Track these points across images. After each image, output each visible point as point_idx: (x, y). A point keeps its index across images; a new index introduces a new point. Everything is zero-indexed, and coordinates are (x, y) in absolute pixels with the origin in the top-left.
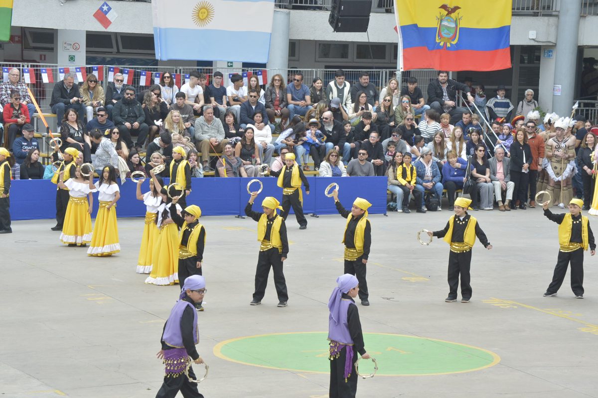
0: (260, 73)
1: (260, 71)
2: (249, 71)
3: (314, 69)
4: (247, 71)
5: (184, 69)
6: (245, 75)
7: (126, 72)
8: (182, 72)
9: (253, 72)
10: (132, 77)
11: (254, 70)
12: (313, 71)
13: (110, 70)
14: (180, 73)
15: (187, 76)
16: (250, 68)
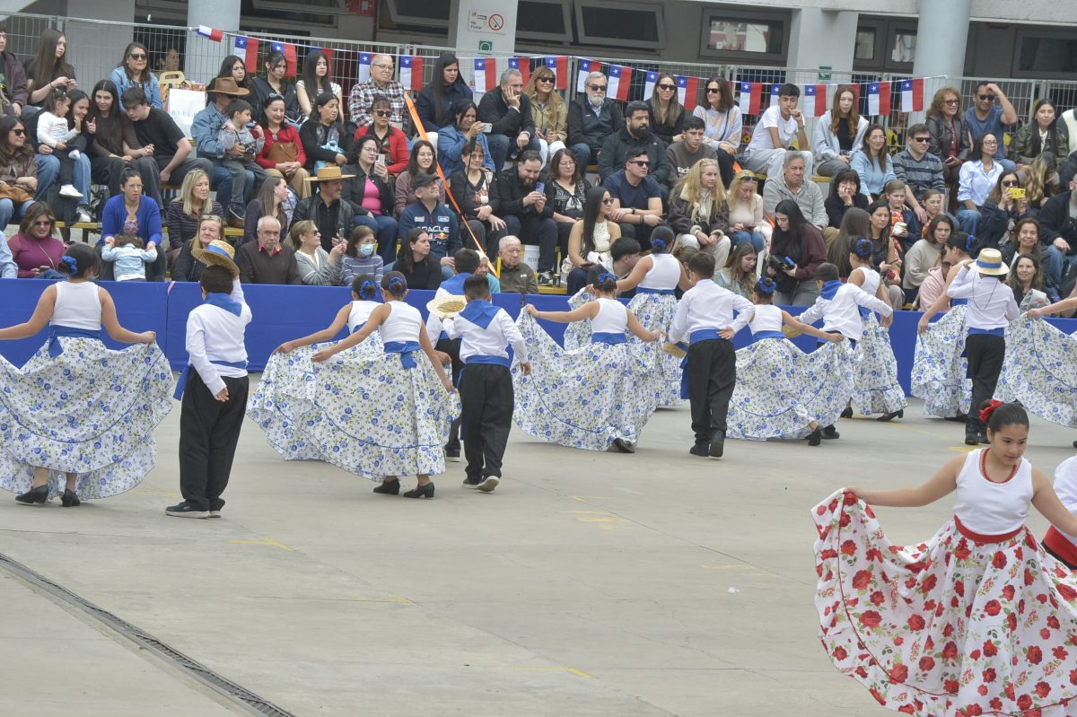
0: (907, 85)
1: (908, 82)
2: (885, 81)
3: (1033, 81)
4: (880, 79)
5: (739, 70)
6: (874, 88)
7: (616, 71)
8: (735, 76)
9: (893, 84)
10: (628, 84)
11: (894, 79)
12: (1031, 84)
13: (580, 67)
14: (731, 79)
15: (746, 87)
16: (886, 74)
